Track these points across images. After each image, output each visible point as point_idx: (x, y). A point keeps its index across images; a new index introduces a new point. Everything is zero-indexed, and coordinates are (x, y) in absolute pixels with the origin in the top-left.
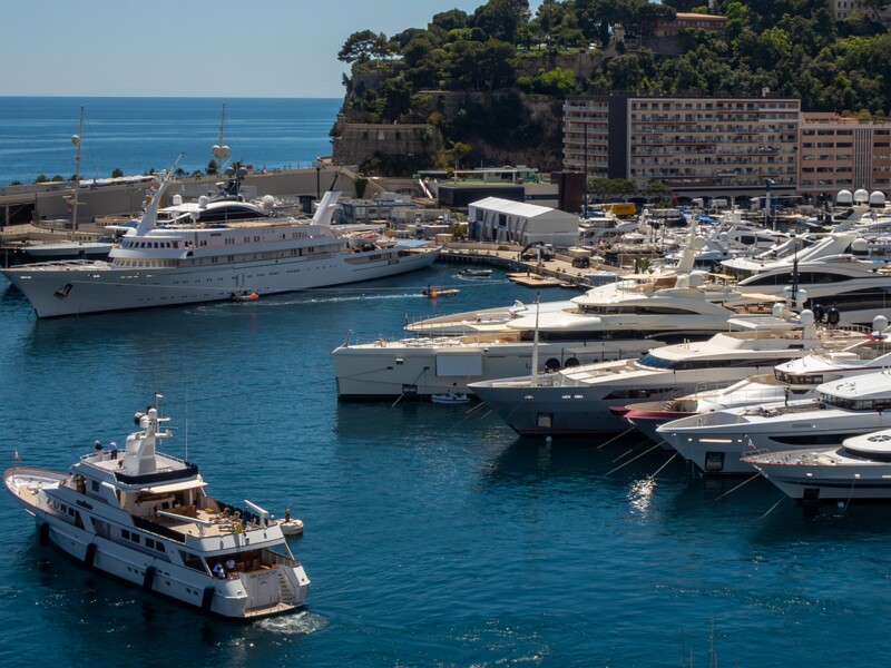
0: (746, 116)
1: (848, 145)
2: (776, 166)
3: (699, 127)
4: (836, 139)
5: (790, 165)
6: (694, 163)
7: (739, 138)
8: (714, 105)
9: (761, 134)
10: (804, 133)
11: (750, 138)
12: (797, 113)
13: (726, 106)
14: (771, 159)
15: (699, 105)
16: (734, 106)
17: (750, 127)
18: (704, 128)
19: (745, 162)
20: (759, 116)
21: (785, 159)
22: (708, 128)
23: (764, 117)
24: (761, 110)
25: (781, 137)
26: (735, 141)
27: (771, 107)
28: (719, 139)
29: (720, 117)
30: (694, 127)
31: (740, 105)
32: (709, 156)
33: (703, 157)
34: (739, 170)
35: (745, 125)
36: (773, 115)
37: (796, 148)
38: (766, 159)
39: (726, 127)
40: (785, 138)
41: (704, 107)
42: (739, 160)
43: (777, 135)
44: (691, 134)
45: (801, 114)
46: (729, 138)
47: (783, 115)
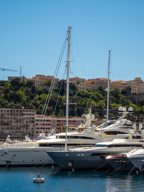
0: (19, 115)
1: (49, 125)
2: (28, 131)
3: (5, 118)
4: (46, 123)
5: (32, 131)
6: (4, 129)
7: (17, 122)
8: (10, 111)
9: (24, 120)
10: (36, 121)
11: (20, 121)
12: (34, 114)
13: (13, 111)
14: (27, 128)
15: (5, 111)
16: (16, 111)
17: (20, 118)
18: (6, 118)
19: (19, 129)
20: (23, 114)
21: (31, 129)
22: (8, 118)
23: (25, 115)
24: (24, 113)
25: (30, 122)
26: (16, 122)
27: (26, 112)
28: (11, 121)
29: (11, 114)
30: (4, 117)
31: (17, 111)
32: (8, 127)
33: (6, 127)
34: (17, 132)
35: (19, 117)
36: (27, 114)
37: (34, 125)
38: (25, 128)
39: (13, 118)
40: (31, 122)
41: (6, 111)
42: (17, 128)
43: (28, 121)
44: (3, 120)
45: (35, 115)
46: (14, 121)
47: (30, 115)
